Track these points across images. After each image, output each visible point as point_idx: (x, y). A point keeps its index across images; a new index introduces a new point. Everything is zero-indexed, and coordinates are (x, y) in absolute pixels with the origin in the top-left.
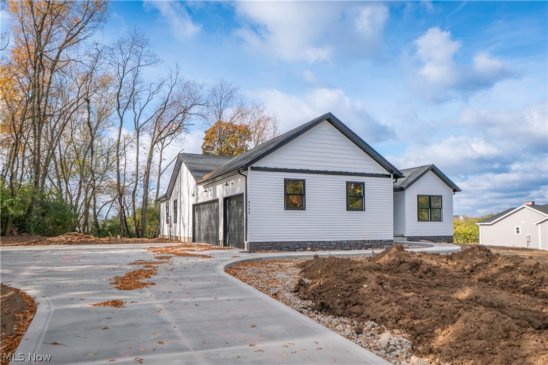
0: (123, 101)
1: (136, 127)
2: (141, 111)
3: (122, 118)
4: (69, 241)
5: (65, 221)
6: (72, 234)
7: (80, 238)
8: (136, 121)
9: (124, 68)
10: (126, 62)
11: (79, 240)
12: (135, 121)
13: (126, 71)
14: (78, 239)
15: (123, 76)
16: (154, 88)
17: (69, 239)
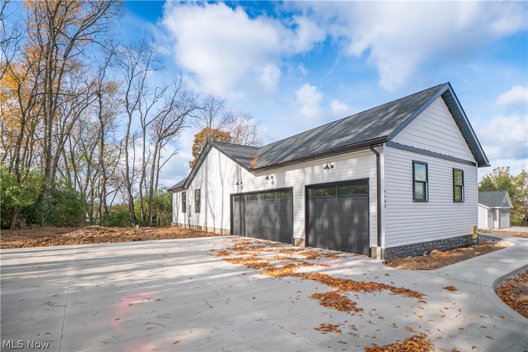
0: (132, 101)
1: (142, 125)
2: (147, 111)
3: (130, 115)
4: (90, 237)
5: (77, 209)
6: (93, 228)
7: (103, 233)
8: (143, 120)
9: (133, 71)
10: (134, 66)
11: (102, 235)
12: (141, 120)
13: (134, 74)
14: (100, 234)
15: (132, 78)
16: (159, 91)
17: (90, 235)
